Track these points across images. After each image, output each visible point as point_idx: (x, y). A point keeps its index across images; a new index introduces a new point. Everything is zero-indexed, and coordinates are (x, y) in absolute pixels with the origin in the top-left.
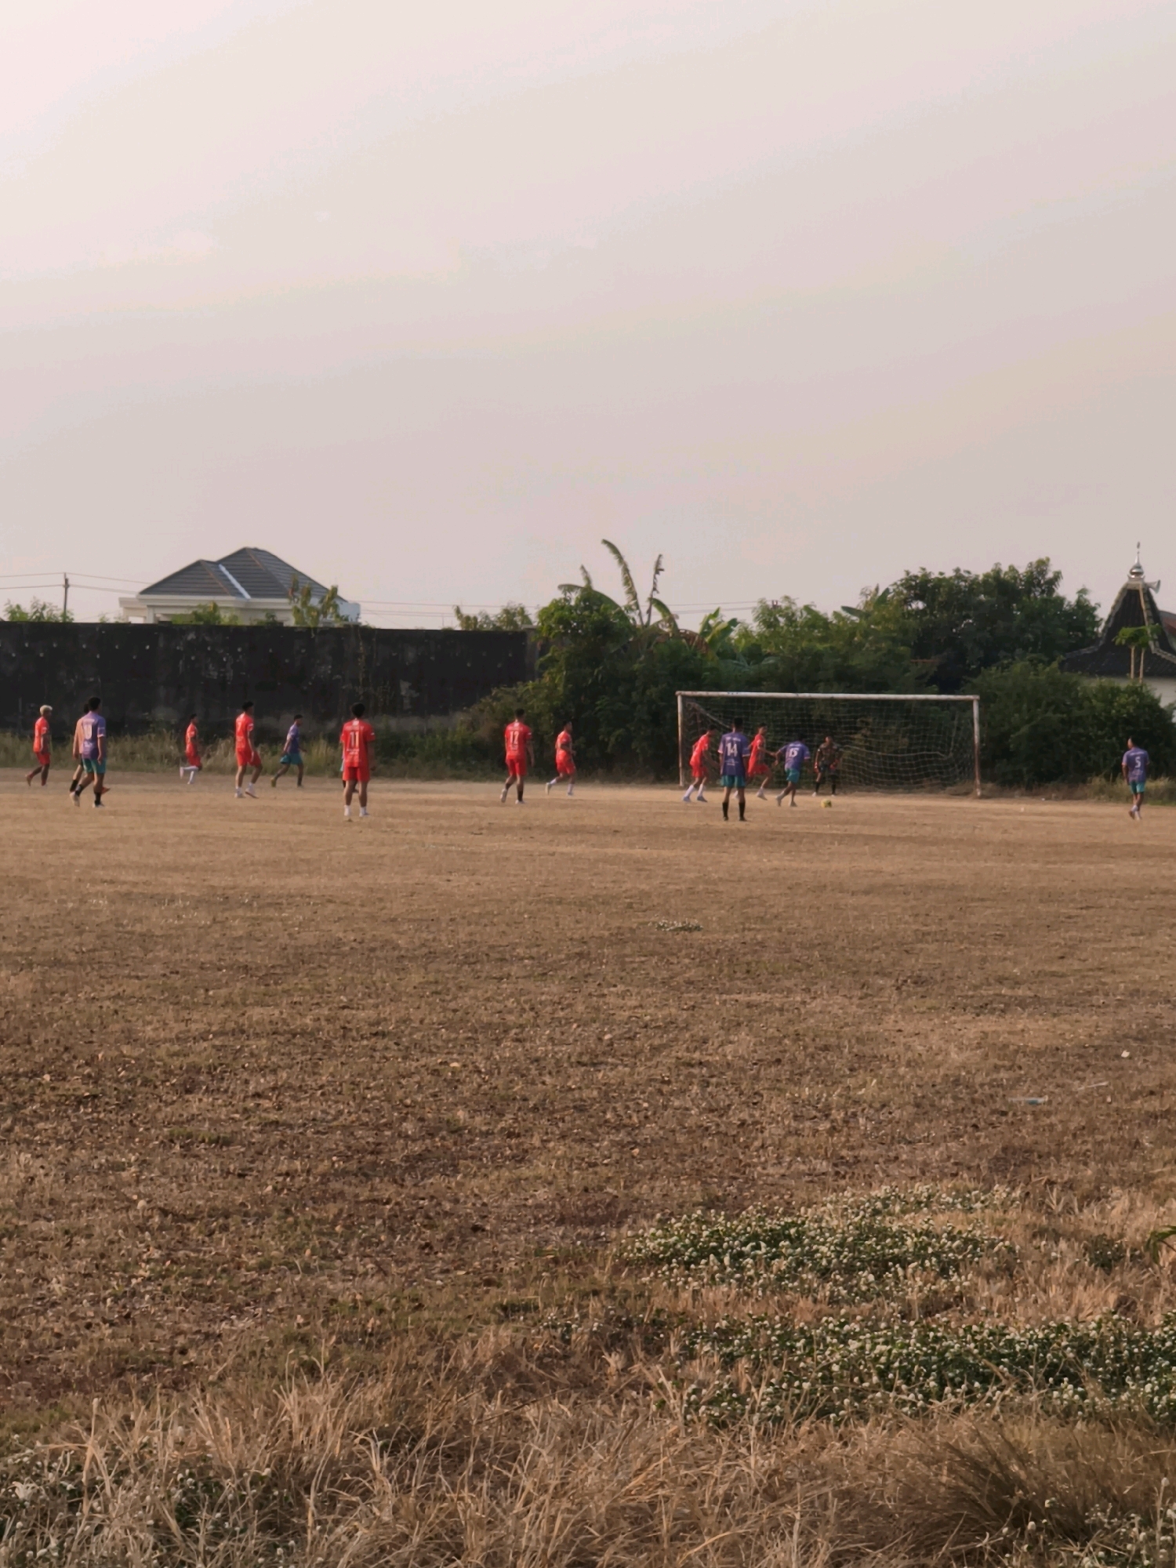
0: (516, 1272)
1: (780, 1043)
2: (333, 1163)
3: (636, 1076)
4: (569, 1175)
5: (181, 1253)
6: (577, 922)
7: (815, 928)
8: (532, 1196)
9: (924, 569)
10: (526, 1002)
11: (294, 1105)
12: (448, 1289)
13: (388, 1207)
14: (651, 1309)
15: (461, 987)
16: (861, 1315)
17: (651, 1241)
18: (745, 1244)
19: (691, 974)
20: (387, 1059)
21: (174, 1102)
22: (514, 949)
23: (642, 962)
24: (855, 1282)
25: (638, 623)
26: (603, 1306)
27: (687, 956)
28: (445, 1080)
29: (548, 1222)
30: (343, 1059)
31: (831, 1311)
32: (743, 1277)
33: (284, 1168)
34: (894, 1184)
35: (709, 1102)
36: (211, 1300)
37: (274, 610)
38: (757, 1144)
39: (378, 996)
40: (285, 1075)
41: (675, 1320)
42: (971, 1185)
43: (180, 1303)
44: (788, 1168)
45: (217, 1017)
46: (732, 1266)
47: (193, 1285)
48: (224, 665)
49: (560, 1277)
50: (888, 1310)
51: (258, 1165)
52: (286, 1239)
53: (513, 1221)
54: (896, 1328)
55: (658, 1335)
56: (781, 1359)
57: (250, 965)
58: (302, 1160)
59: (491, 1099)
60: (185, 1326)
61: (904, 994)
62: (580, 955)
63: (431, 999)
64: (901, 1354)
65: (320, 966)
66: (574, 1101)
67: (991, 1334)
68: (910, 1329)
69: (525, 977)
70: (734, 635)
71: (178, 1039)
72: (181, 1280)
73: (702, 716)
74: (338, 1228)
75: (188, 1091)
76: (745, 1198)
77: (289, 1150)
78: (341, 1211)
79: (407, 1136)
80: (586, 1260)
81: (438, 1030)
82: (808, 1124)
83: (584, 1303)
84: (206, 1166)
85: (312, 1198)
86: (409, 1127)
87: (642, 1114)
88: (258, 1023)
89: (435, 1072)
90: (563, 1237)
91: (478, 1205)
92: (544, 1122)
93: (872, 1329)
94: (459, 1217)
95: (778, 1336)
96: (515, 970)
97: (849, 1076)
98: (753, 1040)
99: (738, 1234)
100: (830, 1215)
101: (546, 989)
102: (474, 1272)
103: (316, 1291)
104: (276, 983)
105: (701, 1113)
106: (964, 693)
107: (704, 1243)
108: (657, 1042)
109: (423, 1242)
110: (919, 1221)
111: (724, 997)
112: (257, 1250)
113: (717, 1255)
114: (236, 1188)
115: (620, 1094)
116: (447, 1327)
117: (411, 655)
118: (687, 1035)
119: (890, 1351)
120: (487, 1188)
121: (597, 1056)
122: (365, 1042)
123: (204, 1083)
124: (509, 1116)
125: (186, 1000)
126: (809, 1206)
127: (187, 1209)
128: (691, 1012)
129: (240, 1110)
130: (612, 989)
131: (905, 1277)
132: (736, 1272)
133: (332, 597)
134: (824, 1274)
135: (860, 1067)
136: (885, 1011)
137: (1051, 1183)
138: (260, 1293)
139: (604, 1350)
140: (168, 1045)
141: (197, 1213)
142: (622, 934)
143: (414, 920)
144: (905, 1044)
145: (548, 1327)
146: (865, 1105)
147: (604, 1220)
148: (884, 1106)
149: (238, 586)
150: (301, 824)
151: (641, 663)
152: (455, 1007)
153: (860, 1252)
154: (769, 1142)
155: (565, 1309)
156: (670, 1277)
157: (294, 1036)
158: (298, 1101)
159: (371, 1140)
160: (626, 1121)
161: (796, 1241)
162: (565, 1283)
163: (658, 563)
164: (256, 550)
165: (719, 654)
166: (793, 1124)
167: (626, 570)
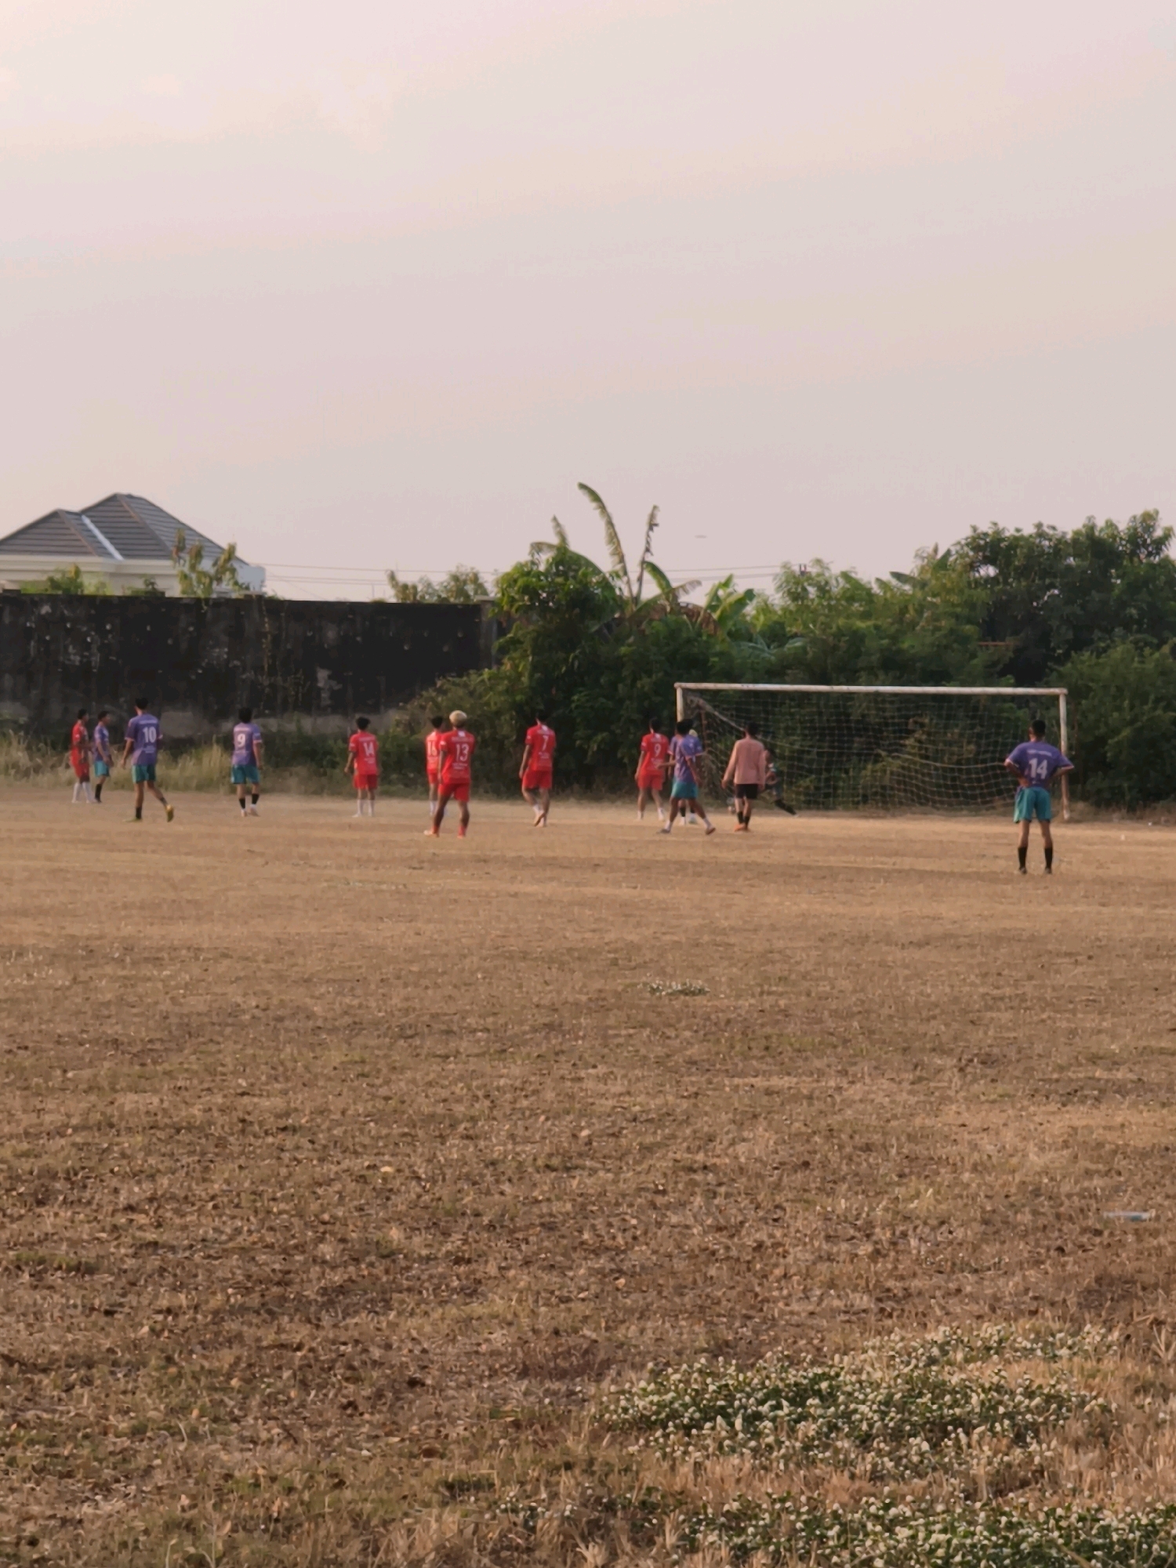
0: (465, 1439)
1: (808, 1141)
2: (229, 1297)
3: (621, 1185)
4: (534, 1313)
5: (30, 1415)
6: (546, 983)
7: (855, 991)
8: (487, 1340)
9: (995, 524)
10: (478, 1088)
11: (178, 1221)
12: (378, 1459)
13: (299, 1354)
14: (640, 1488)
15: (394, 1068)
16: (912, 1494)
17: (640, 1398)
18: (762, 1402)
19: (694, 1051)
20: (299, 1162)
21: (21, 1217)
22: (463, 1018)
23: (630, 1036)
24: (904, 1452)
25: (626, 593)
26: (578, 1484)
27: (688, 1027)
28: (374, 1189)
29: (507, 1374)
30: (242, 1161)
31: (873, 1490)
32: (759, 1444)
33: (164, 1303)
34: (955, 1324)
35: (715, 1218)
36: (69, 1475)
37: (153, 576)
38: (778, 1272)
39: (287, 1079)
40: (166, 1182)
41: (671, 1501)
42: (1056, 1326)
43: (30, 1479)
44: (819, 1304)
45: (77, 1106)
46: (745, 1430)
47: (46, 1455)
48: (88, 646)
49: (523, 1445)
50: (947, 1488)
51: (132, 1299)
52: (167, 1396)
53: (460, 1373)
54: (959, 1510)
55: (650, 1522)
56: (808, 1552)
57: (121, 1038)
58: (189, 1293)
59: (433, 1214)
60: (35, 1509)
61: (969, 1077)
62: (549, 1026)
63: (356, 1083)
64: (963, 1545)
65: (211, 1041)
66: (541, 1216)
67: (1081, 1519)
68: (974, 1512)
69: (477, 1055)
70: (750, 610)
71: (27, 1134)
72: (30, 1449)
73: (708, 715)
74: (234, 1382)
75: (40, 1203)
76: (762, 1343)
77: (171, 1279)
78: (238, 1359)
79: (324, 1262)
80: (556, 1423)
81: (365, 1123)
82: (844, 1246)
83: (554, 1479)
84: (64, 1301)
85: (201, 1343)
86: (327, 1250)
87: (629, 1235)
88: (131, 1114)
89: (362, 1179)
90: (526, 1394)
91: (416, 1352)
92: (502, 1244)
93: (926, 1513)
94: (392, 1367)
95: (805, 1522)
96: (464, 1045)
97: (899, 1185)
98: (775, 1137)
99: (753, 1390)
100: (872, 1365)
101: (505, 1071)
102: (411, 1440)
103: (206, 1463)
104: (155, 1062)
105: (705, 1233)
106: (1048, 685)
107: (709, 1400)
108: (649, 1140)
109: (344, 1401)
110: (988, 1372)
111: (736, 1081)
112: (127, 1412)
113: (727, 1417)
114: (103, 1329)
115: (601, 1209)
116: (376, 1510)
117: (331, 634)
118: (688, 1131)
119: (949, 1542)
120: (428, 1329)
121: (571, 1158)
122: (270, 1140)
123: (60, 1192)
124: (456, 1238)
125: (37, 1085)
126: (845, 1353)
127: (38, 1356)
128: (693, 1101)
129: (108, 1228)
130: (591, 1071)
131: (969, 1446)
132: (750, 1439)
133: (229, 557)
134: (864, 1442)
135: (911, 1173)
136: (945, 1099)
137: (1159, 1323)
138: (133, 1466)
139: (578, 1540)
140: (14, 1142)
141: (52, 1362)
142: (604, 999)
143: (334, 981)
144: (969, 1143)
145: (505, 1511)
146: (918, 1222)
147: (580, 1371)
148: (942, 1223)
149: (106, 543)
150: (187, 854)
151: (630, 645)
152: (388, 1094)
153: (911, 1413)
154: (793, 1271)
155: (529, 1487)
156: (666, 1445)
157: (178, 1131)
158: (183, 1216)
159: (277, 1266)
160: (608, 1242)
161: (828, 1398)
162: (528, 1453)
163: (652, 516)
164: (130, 497)
165: (730, 634)
166: (825, 1246)
167: (610, 524)
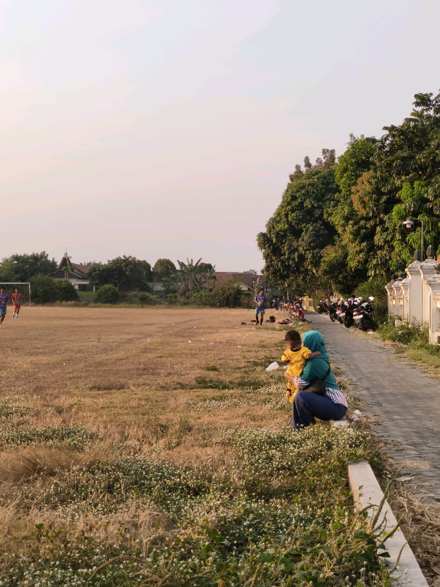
9: (17, 254)
16: (2, 427)
24: (1, 419)
34: (10, 396)
42: (28, 396)
50: (9, 425)
54: (11, 429)
61: (13, 352)
67: (33, 429)
68: (14, 429)
93: (5, 430)
106: (27, 282)
110: (16, 404)
119: (9, 435)
131: (13, 417)
135: (2, 369)
136: (8, 356)
137: (47, 394)
144: (13, 364)
146: (4, 378)
148: (8, 378)
153: (2, 412)
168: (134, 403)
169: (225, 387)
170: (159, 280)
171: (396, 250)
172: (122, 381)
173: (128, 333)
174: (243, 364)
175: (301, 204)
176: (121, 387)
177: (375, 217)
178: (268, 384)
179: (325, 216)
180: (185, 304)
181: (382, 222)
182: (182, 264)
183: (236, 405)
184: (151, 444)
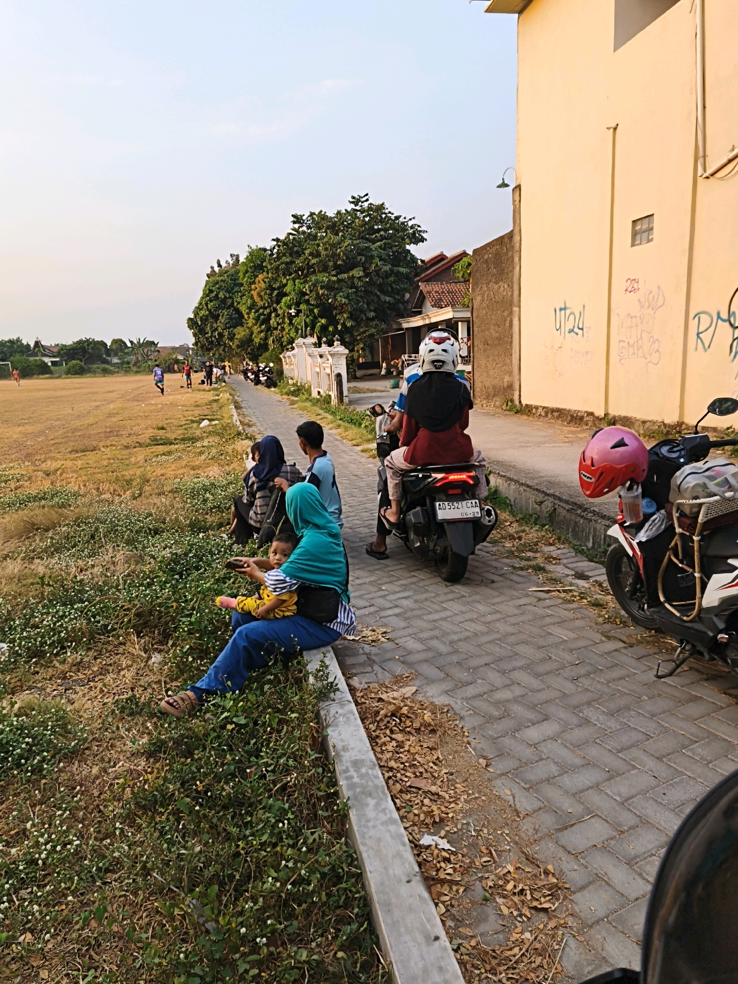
168: (105, 463)
169: (171, 444)
170: (116, 355)
171: (287, 330)
172: (94, 443)
173: (95, 401)
174: (184, 423)
175: (217, 295)
176: (94, 449)
177: (269, 306)
178: (202, 438)
179: (235, 304)
180: (137, 372)
181: (275, 310)
182: (131, 342)
183: (180, 457)
184: (120, 495)
